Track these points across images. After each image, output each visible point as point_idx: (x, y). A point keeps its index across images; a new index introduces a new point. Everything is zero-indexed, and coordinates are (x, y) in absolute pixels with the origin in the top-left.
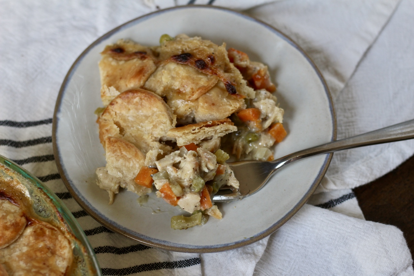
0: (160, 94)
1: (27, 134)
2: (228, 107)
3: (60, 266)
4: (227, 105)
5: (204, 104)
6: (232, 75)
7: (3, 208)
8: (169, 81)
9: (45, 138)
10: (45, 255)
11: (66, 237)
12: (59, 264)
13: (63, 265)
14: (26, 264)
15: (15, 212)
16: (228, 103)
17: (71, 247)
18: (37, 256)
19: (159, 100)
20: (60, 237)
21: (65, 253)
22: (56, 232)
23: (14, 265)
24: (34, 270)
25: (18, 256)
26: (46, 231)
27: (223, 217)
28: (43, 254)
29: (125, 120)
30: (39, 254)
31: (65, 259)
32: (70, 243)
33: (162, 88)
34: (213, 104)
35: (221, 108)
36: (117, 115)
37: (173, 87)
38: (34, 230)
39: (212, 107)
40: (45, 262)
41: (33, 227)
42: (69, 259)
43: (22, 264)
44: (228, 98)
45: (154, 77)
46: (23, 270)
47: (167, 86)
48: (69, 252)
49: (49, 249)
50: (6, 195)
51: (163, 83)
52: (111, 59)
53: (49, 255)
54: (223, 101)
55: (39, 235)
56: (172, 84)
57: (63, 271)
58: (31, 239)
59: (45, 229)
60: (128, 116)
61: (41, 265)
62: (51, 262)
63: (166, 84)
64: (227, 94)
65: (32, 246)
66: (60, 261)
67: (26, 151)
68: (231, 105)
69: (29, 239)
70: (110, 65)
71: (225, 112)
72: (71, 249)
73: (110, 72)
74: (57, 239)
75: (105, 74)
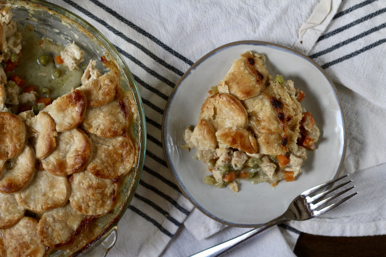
0: (248, 112)
1: (172, 60)
2: (274, 150)
3: (120, 170)
4: (275, 148)
5: (263, 139)
6: (293, 133)
7: (118, 117)
8: (258, 110)
9: (178, 71)
10: (117, 159)
11: (134, 158)
12: (120, 169)
13: (122, 171)
14: (105, 157)
15: (121, 123)
16: (276, 148)
17: (133, 165)
18: (113, 156)
19: (245, 116)
20: (132, 155)
21: (127, 166)
22: (132, 150)
23: (99, 152)
24: (106, 164)
25: (105, 149)
26: (128, 146)
27: (238, 192)
28: (117, 158)
29: (220, 110)
30: (115, 156)
31: (125, 169)
32: (134, 163)
33: (251, 111)
34: (268, 143)
35: (270, 148)
36: (219, 104)
37: (258, 114)
38: (123, 141)
39: (266, 144)
40: (115, 163)
41: (124, 138)
42: (127, 171)
43: (103, 155)
44: (279, 144)
45: (253, 101)
46: (101, 160)
47: (255, 111)
48: (129, 167)
49: (122, 156)
50: (125, 109)
51: (255, 109)
52: (243, 64)
53: (120, 160)
54: (274, 144)
55: (123, 145)
56: (259, 113)
57: (119, 174)
58: (118, 144)
59: (129, 145)
60: (224, 109)
61: (111, 164)
62: (117, 165)
63: (255, 110)
64: (280, 142)
65: (115, 149)
66: (122, 168)
67: (163, 69)
68: (276, 151)
69: (117, 143)
70: (239, 68)
71: (270, 152)
72: (132, 167)
73: (236, 73)
74: (130, 155)
75: (232, 71)
